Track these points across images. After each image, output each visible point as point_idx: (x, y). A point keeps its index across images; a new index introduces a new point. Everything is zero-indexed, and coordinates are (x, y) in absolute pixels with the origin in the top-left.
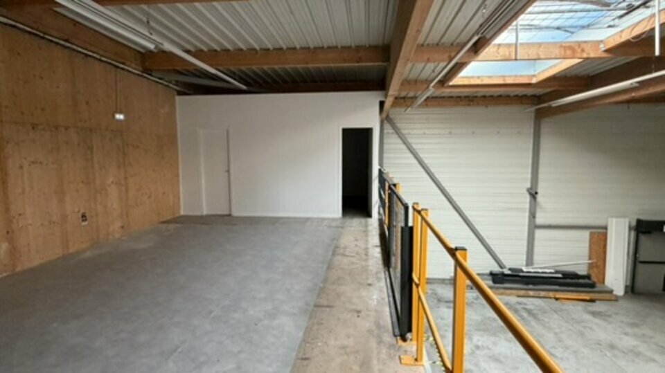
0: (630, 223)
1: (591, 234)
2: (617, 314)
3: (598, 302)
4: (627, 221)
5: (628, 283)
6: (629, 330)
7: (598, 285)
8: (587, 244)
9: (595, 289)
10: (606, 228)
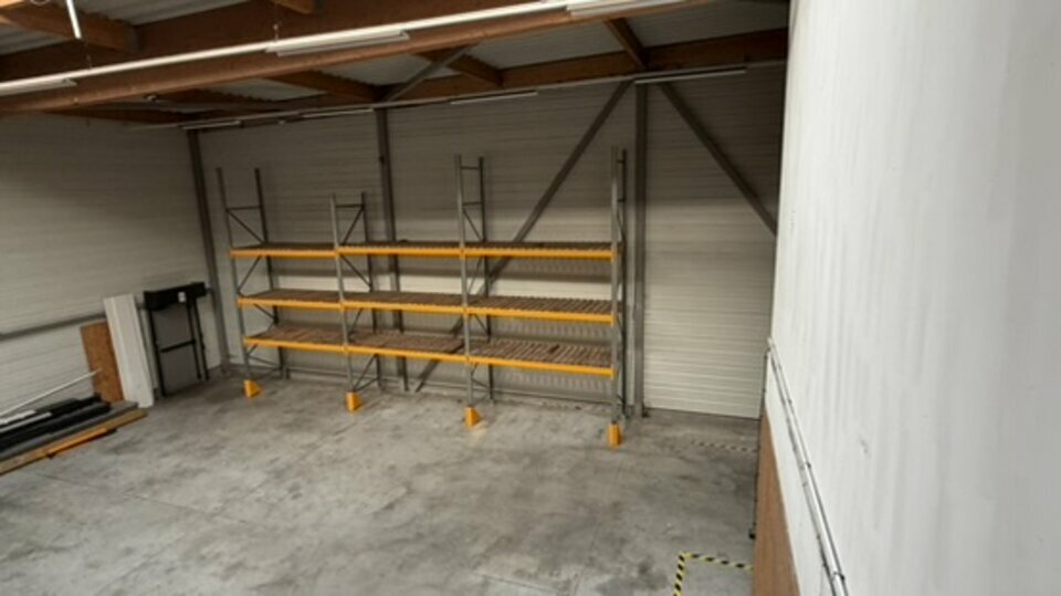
0: (136, 299)
1: (84, 331)
2: (148, 434)
3: (119, 430)
4: (131, 297)
5: (156, 385)
6: (167, 448)
7: (113, 405)
8: (80, 349)
9: (112, 412)
10: (103, 315)
